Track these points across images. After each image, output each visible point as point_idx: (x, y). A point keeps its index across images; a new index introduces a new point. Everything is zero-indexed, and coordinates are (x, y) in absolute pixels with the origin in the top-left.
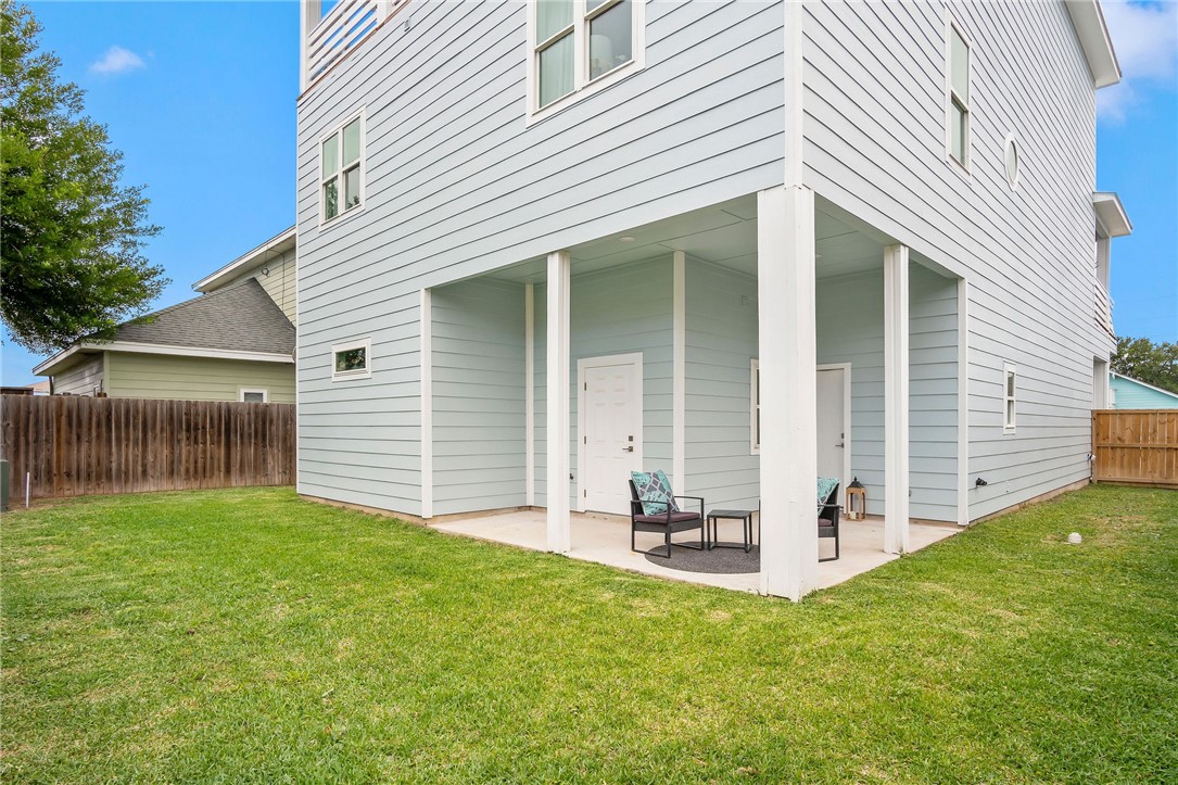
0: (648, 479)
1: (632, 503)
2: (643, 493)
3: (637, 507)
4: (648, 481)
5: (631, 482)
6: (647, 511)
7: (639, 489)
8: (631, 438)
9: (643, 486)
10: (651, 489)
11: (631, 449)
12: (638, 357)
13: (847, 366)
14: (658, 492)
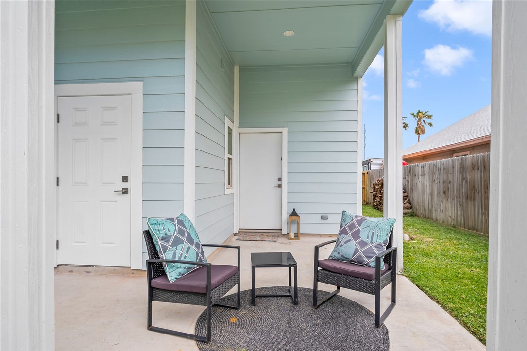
0: (172, 228)
1: (149, 264)
2: (165, 249)
3: (156, 269)
4: (172, 230)
5: (148, 234)
6: (173, 274)
7: (159, 244)
8: (125, 179)
9: (165, 239)
10: (177, 242)
11: (125, 191)
12: (137, 87)
13: (285, 130)
14: (187, 245)
